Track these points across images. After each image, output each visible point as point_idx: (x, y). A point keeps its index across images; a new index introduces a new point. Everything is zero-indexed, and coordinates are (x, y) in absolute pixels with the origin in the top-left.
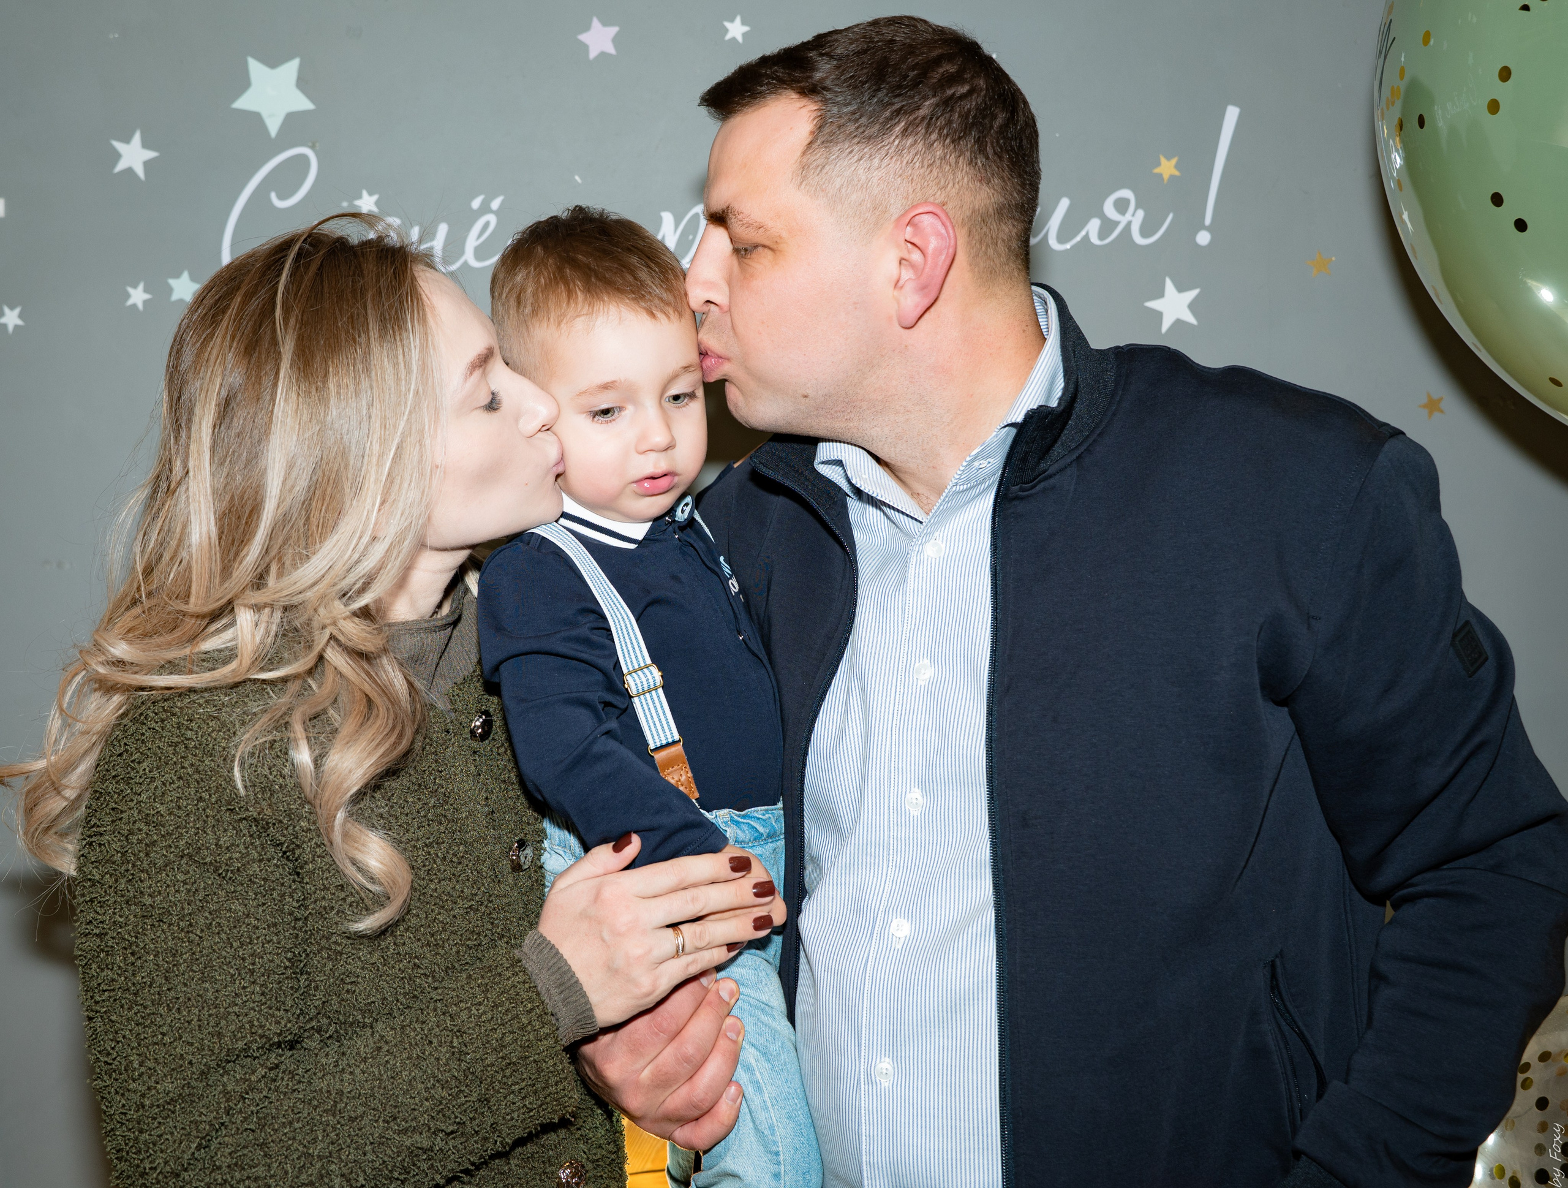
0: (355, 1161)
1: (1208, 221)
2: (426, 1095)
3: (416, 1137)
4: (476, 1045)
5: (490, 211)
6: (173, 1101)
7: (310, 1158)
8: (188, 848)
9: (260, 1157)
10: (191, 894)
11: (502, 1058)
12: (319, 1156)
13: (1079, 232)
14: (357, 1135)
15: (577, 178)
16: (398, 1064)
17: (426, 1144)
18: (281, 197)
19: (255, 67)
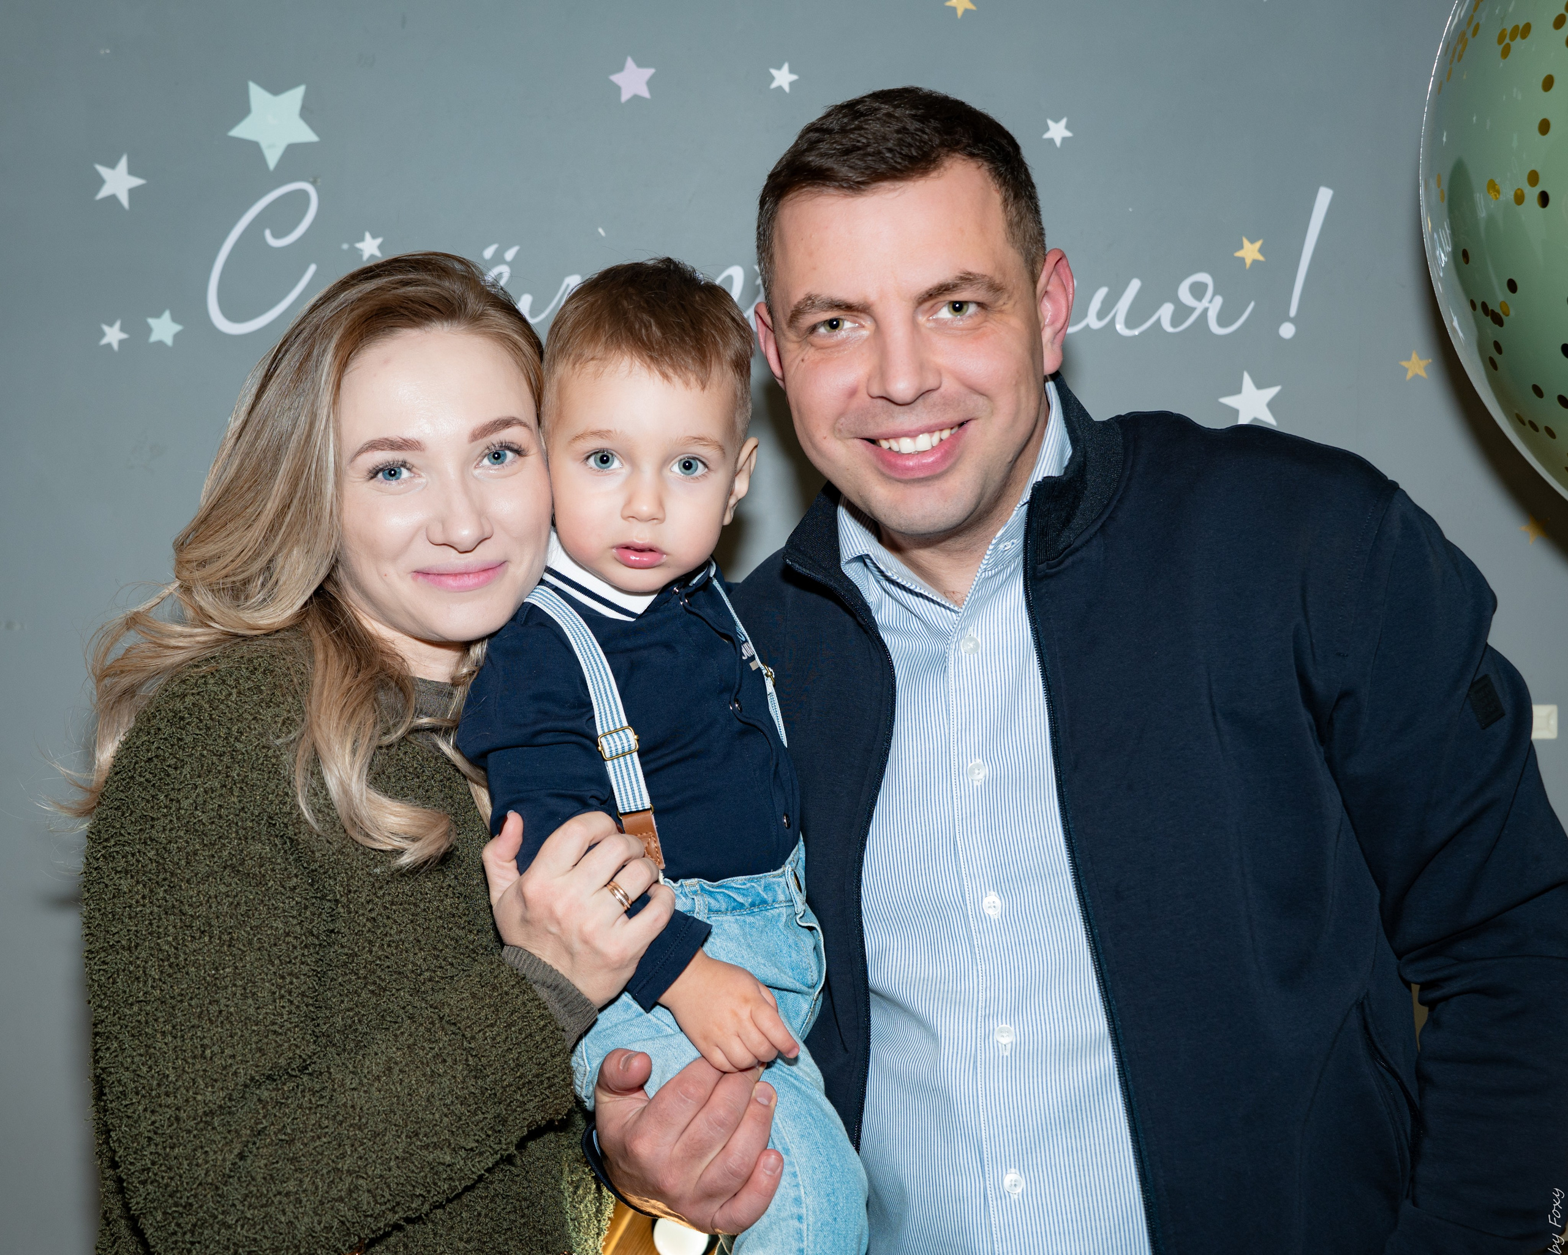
0: (381, 1176)
1: (1293, 312)
2: (445, 1110)
3: (438, 1152)
4: (494, 1067)
5: (503, 262)
6: (212, 1113)
7: (340, 1173)
8: (231, 859)
9: (291, 1172)
10: (233, 907)
11: (519, 1077)
12: (348, 1171)
13: (1150, 317)
14: (382, 1150)
15: (601, 230)
16: (413, 1082)
17: (448, 1159)
18: (277, 235)
19: (256, 92)
